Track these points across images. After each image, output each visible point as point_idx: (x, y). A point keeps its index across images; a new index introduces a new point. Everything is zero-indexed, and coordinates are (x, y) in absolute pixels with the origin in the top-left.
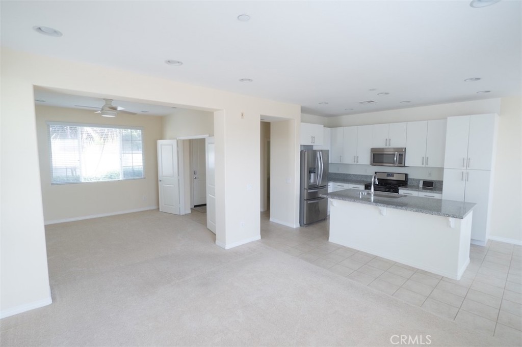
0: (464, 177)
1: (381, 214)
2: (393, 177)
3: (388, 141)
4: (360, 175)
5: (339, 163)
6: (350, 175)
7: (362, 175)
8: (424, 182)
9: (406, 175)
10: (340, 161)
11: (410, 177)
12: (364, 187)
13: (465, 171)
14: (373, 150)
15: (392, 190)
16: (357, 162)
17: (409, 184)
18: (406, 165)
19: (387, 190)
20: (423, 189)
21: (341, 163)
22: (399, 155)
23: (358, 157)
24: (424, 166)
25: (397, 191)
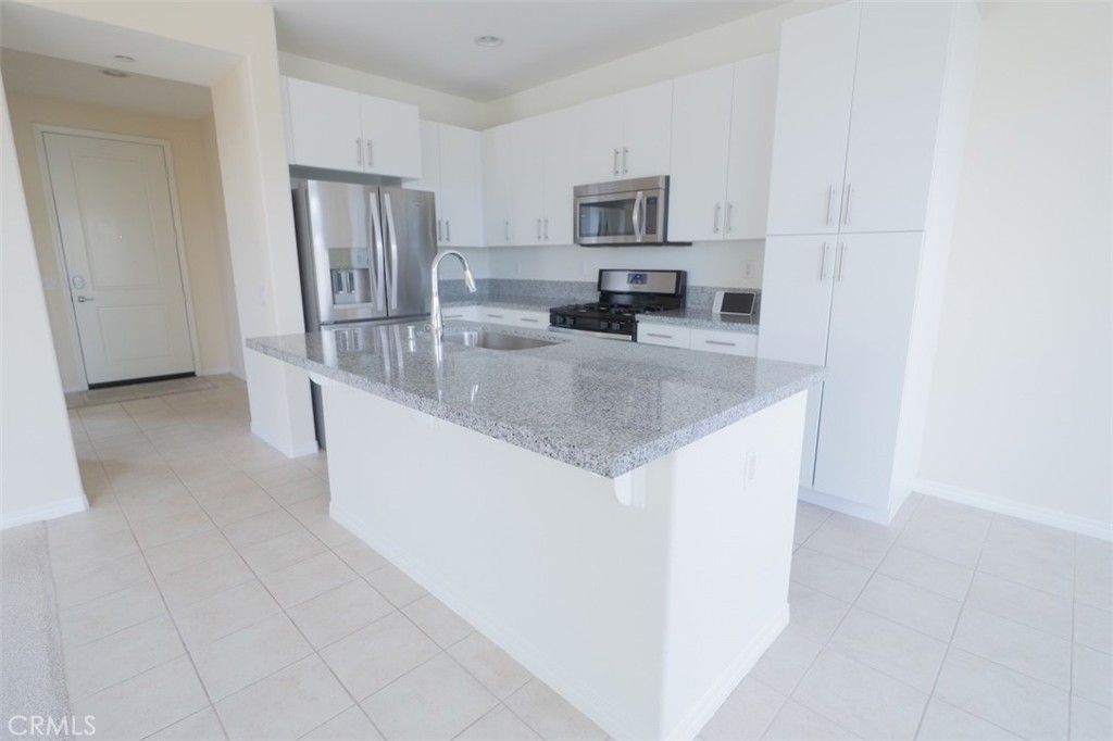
0: (830, 265)
3: (621, 154)
4: (566, 283)
5: (504, 245)
6: (542, 283)
7: (571, 283)
8: (726, 294)
9: (681, 276)
11: (692, 282)
12: (547, 316)
14: (578, 193)
15: (616, 326)
16: (546, 237)
17: (689, 304)
18: (670, 239)
19: (604, 325)
20: (724, 318)
21: (509, 244)
22: (648, 200)
24: (719, 236)
25: (629, 329)
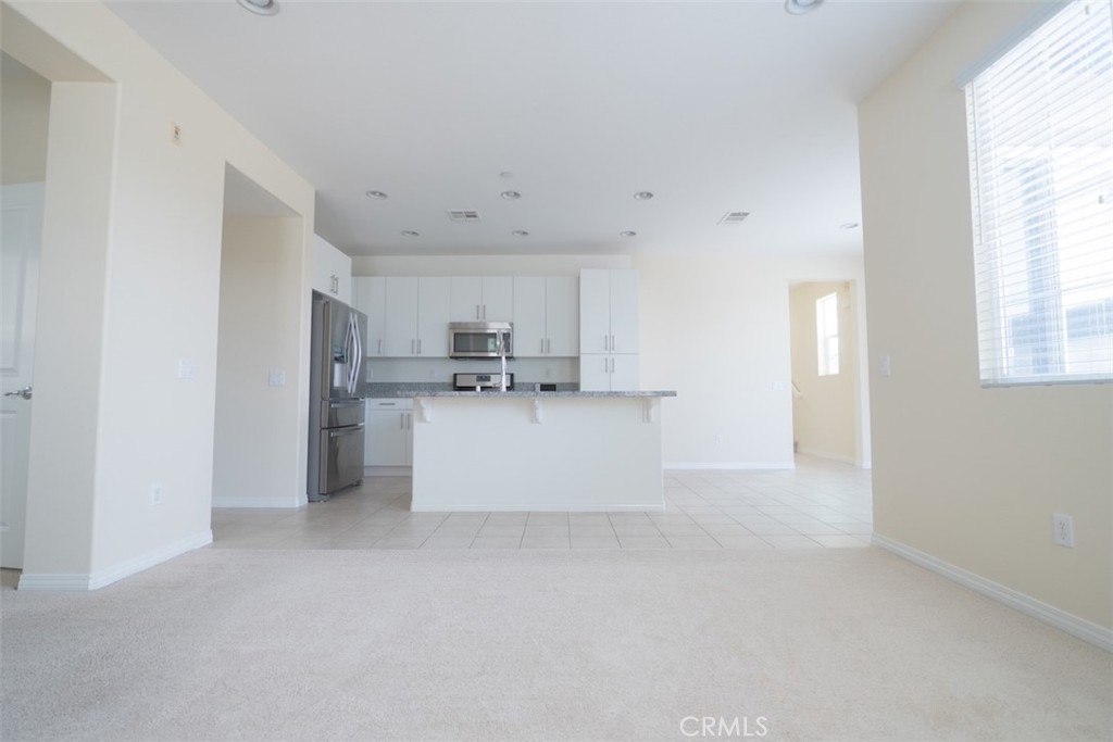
0: (609, 368)
1: (534, 419)
2: (489, 380)
3: (481, 308)
5: (377, 355)
7: (424, 384)
8: (541, 386)
9: (512, 376)
10: (379, 352)
13: (608, 357)
14: (453, 326)
16: (419, 352)
18: (514, 355)
21: (381, 355)
22: (504, 335)
23: (419, 342)
24: (543, 355)
